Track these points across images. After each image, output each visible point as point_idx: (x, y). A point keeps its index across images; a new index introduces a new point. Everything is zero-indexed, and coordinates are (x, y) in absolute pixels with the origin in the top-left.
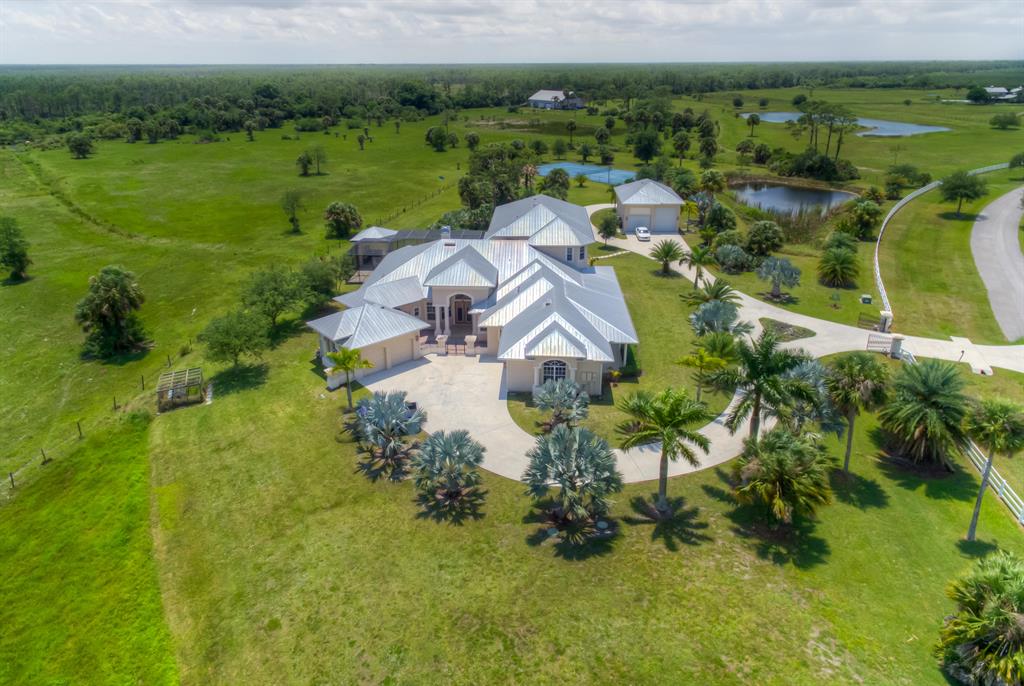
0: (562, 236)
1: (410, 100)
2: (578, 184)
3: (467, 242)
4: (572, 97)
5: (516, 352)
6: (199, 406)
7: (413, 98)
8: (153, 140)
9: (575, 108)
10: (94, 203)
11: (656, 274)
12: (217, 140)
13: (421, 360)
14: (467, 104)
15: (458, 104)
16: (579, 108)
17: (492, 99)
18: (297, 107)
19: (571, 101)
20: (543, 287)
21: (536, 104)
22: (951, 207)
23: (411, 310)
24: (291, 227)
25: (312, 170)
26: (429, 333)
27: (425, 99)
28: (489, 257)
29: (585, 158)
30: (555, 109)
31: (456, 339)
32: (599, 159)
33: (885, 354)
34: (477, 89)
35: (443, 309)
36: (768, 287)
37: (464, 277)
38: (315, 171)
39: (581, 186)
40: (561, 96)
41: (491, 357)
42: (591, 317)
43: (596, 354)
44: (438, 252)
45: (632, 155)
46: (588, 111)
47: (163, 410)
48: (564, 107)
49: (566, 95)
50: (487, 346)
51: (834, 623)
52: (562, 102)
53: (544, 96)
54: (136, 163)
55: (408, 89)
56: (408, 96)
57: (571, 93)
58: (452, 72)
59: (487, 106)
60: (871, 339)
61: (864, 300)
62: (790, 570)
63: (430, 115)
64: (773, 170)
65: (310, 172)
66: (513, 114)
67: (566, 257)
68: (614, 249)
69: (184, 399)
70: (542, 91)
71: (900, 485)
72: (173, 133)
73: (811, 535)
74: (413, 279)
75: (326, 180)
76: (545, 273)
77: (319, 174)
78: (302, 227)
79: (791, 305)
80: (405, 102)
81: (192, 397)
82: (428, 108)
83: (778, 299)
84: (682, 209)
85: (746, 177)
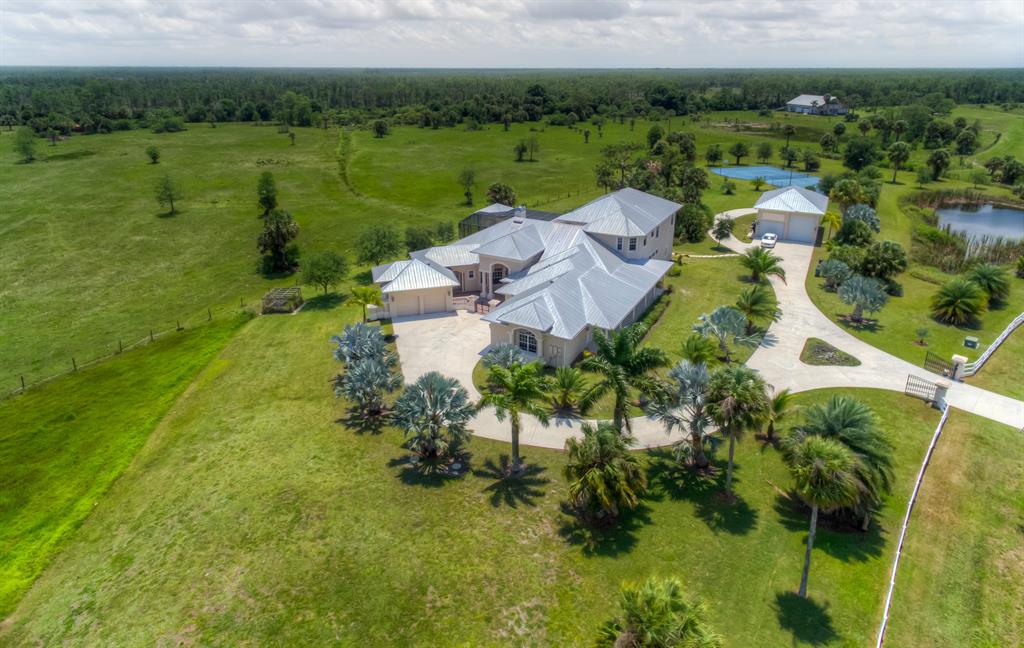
1: (660, 101)
2: (754, 187)
4: (834, 103)
6: (287, 315)
7: (663, 99)
8: (436, 127)
9: (835, 113)
10: (357, 169)
11: (743, 279)
12: (480, 129)
13: (453, 313)
14: (721, 106)
15: (711, 106)
16: (839, 114)
17: (749, 103)
18: (559, 104)
19: (831, 107)
20: (563, 267)
21: (793, 108)
23: (465, 272)
24: (465, 199)
25: (526, 156)
27: (674, 100)
28: (544, 237)
29: (790, 163)
30: (813, 114)
32: (802, 165)
33: (927, 401)
34: (737, 91)
35: (487, 274)
36: (849, 310)
37: (505, 251)
38: (529, 158)
39: (757, 189)
40: (820, 101)
42: (587, 300)
43: (558, 330)
44: (506, 227)
45: (841, 162)
46: (847, 117)
47: (264, 313)
48: (822, 112)
49: (827, 101)
51: (561, 604)
52: (821, 107)
53: (804, 100)
54: (410, 143)
55: (662, 91)
56: (659, 97)
57: (832, 98)
58: (732, 76)
59: (741, 109)
60: (912, 381)
61: (967, 342)
62: (574, 551)
63: (677, 115)
64: (1015, 192)
65: (524, 158)
66: (764, 117)
67: (616, 246)
68: (726, 251)
69: (279, 308)
70: (803, 96)
71: (782, 522)
72: (451, 122)
73: (630, 533)
75: (534, 166)
76: (579, 255)
77: (531, 161)
78: (474, 202)
79: (867, 333)
80: (654, 103)
81: (285, 308)
82: (676, 109)
83: (856, 324)
84: (824, 220)
85: (968, 196)
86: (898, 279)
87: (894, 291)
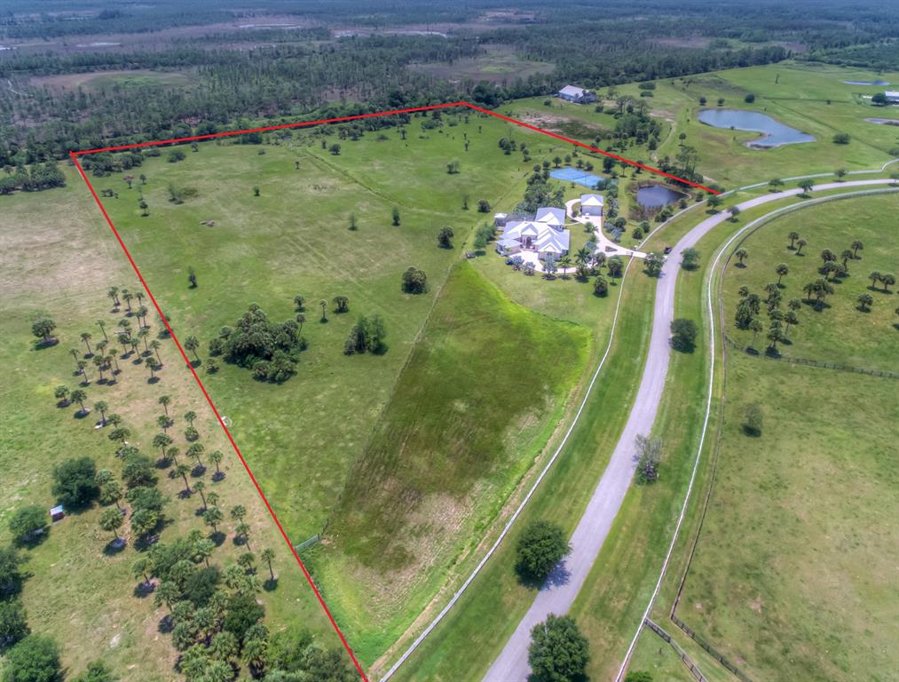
0: (556, 222)
1: (481, 98)
3: (529, 223)
4: (588, 95)
5: (541, 250)
7: (483, 96)
9: (589, 101)
11: (585, 231)
13: (520, 251)
16: (592, 102)
17: (534, 90)
19: (587, 97)
20: (549, 236)
22: (711, 208)
23: (517, 240)
24: (464, 206)
26: (521, 246)
27: (491, 96)
28: (536, 226)
30: (576, 102)
31: (528, 247)
32: (586, 168)
33: (629, 256)
35: (524, 240)
36: (613, 238)
37: (530, 233)
38: (455, 171)
40: (581, 92)
41: (537, 252)
42: (559, 244)
43: (559, 252)
44: (523, 225)
46: (597, 108)
47: (468, 258)
49: (584, 92)
50: (535, 249)
52: (580, 98)
53: (569, 91)
55: (480, 90)
56: (480, 95)
57: (587, 92)
60: (626, 252)
65: (452, 171)
66: (547, 107)
67: (555, 228)
68: (575, 221)
69: (472, 256)
70: (568, 86)
74: (517, 232)
76: (550, 232)
77: (456, 173)
78: (468, 206)
79: (618, 243)
83: (616, 241)
84: (603, 207)
85: (649, 182)
86: (625, 227)
87: (624, 230)
